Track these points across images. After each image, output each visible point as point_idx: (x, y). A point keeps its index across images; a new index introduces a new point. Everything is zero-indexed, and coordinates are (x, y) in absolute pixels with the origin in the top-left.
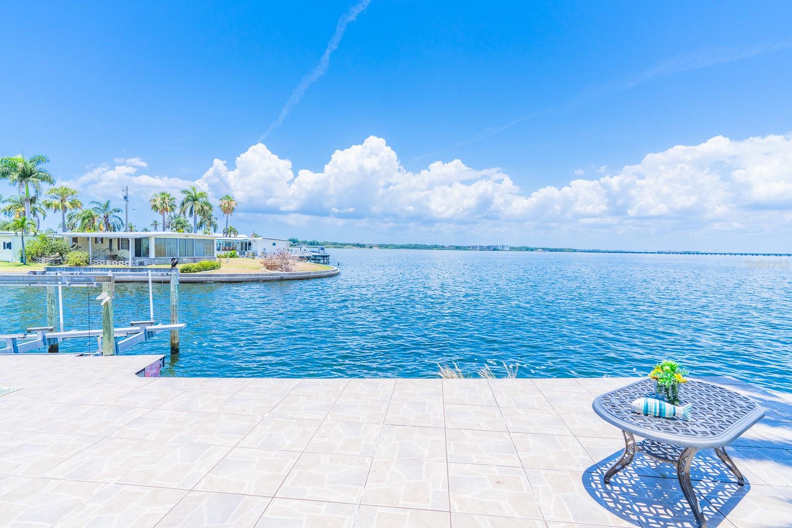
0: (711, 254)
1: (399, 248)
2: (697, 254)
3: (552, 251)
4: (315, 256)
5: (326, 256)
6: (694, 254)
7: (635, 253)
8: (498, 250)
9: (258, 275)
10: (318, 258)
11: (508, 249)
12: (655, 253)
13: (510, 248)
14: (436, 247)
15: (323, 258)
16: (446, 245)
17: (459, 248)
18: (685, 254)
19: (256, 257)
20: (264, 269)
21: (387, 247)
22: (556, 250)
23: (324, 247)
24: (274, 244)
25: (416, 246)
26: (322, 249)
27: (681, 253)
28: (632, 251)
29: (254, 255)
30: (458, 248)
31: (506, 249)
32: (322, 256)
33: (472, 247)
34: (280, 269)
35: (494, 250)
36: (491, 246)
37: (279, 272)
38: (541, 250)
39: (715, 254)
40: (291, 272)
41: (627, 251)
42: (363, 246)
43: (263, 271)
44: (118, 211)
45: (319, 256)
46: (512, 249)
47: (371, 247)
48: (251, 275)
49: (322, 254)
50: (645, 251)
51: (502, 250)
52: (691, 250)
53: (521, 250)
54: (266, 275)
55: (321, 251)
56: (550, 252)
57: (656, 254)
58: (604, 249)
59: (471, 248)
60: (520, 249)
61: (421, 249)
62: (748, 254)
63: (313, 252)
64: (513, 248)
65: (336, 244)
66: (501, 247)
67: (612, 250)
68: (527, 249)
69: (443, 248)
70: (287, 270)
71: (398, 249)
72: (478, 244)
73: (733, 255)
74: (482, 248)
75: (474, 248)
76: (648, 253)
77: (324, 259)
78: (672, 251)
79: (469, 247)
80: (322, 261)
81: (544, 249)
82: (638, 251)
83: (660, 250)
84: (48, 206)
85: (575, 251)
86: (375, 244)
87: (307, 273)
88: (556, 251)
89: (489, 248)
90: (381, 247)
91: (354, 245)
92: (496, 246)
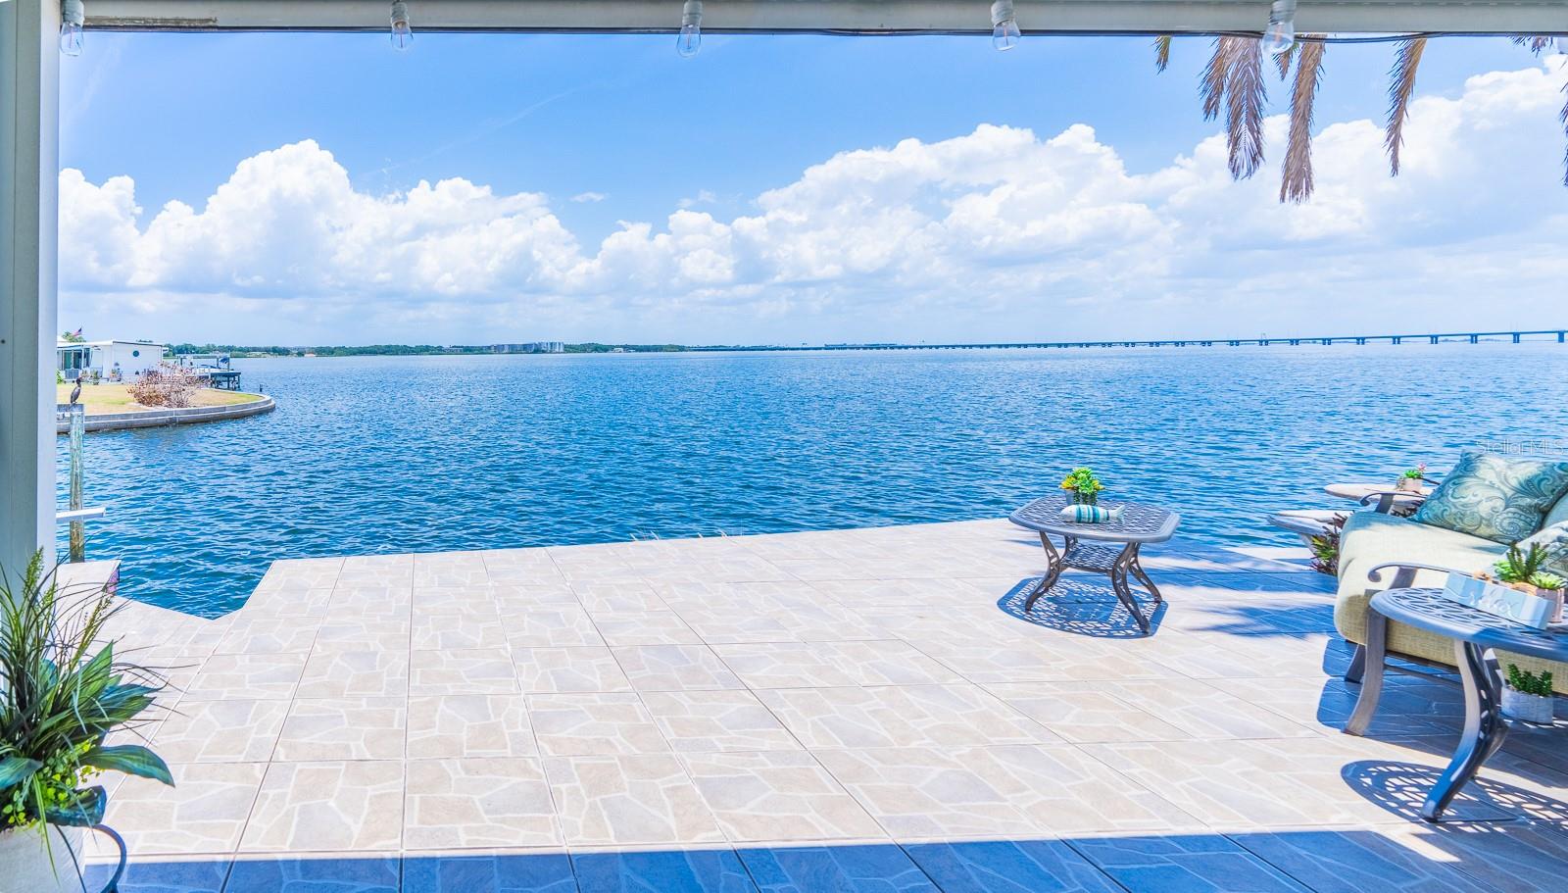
0: (915, 347)
1: (354, 354)
2: (892, 348)
3: (641, 351)
4: (213, 375)
5: (234, 375)
6: (886, 348)
7: (786, 349)
8: (544, 352)
9: (127, 416)
10: (219, 378)
11: (562, 350)
12: (820, 349)
13: (565, 346)
14: (426, 350)
15: (227, 379)
16: (446, 346)
17: (471, 351)
18: (871, 348)
19: (101, 381)
20: (136, 404)
21: (330, 352)
22: (647, 349)
23: (228, 355)
24: (136, 354)
26: (225, 360)
27: (865, 348)
28: (781, 346)
29: (97, 377)
30: (468, 350)
31: (557, 350)
32: (225, 375)
34: (165, 402)
35: (536, 352)
36: (531, 345)
37: (167, 409)
38: (622, 349)
39: (921, 347)
40: (189, 408)
42: (286, 352)
43: (133, 408)
45: (220, 375)
46: (569, 349)
47: (301, 354)
48: (114, 416)
49: (227, 371)
50: (804, 346)
51: (551, 352)
52: (882, 343)
53: (585, 351)
54: (143, 415)
55: (222, 365)
56: (638, 353)
57: (822, 350)
58: (732, 345)
59: (495, 350)
61: (398, 354)
63: (208, 366)
64: (570, 347)
65: (230, 349)
66: (549, 346)
67: (747, 347)
68: (598, 348)
69: (440, 351)
70: (180, 404)
71: (354, 357)
72: (508, 342)
73: (950, 348)
74: (513, 349)
75: (499, 349)
76: (808, 349)
77: (229, 381)
78: (850, 343)
79: (489, 348)
80: (225, 385)
81: (627, 348)
82: (791, 347)
83: (830, 343)
85: (682, 349)
87: (219, 409)
88: (649, 351)
89: (526, 349)
90: (321, 352)
91: (267, 351)
92: (540, 344)
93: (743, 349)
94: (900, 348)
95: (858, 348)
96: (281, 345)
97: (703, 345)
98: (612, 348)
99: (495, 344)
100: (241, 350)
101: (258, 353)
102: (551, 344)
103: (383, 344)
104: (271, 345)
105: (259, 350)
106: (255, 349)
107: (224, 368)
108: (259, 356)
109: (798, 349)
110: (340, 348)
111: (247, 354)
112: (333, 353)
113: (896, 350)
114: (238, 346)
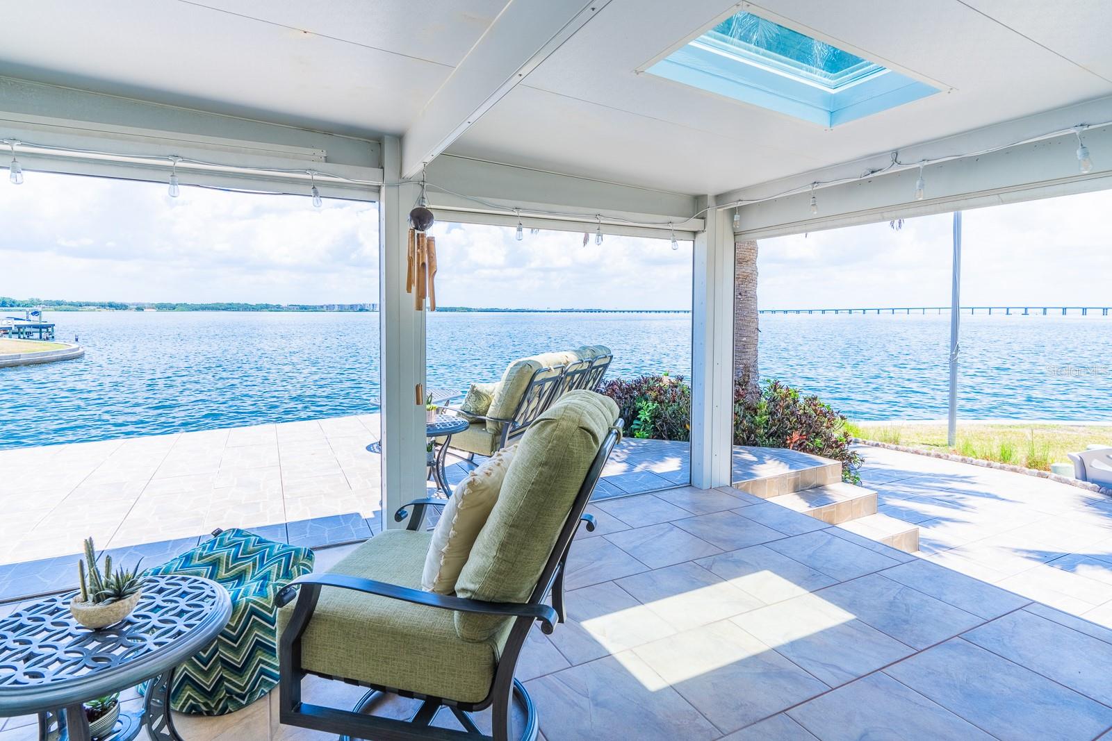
0: (612, 311)
1: (196, 310)
2: (599, 312)
3: (441, 311)
4: (19, 327)
5: (47, 327)
6: (595, 312)
7: (537, 311)
8: (367, 310)
10: (27, 330)
14: (267, 307)
15: (38, 330)
16: (284, 304)
17: (306, 309)
21: (173, 308)
23: (40, 309)
25: (229, 306)
26: (35, 313)
27: (584, 312)
30: (304, 308)
32: (35, 327)
33: (327, 307)
35: (361, 310)
36: (357, 305)
39: (615, 311)
42: (123, 307)
45: (30, 326)
47: (140, 309)
49: (38, 323)
51: (373, 311)
55: (31, 317)
56: (439, 312)
57: (560, 313)
59: (325, 309)
61: (238, 310)
63: (16, 319)
65: (59, 303)
66: (371, 306)
69: (278, 308)
72: (336, 303)
74: (342, 308)
75: (330, 308)
76: (551, 311)
77: (41, 332)
78: (575, 308)
79: (322, 307)
80: (36, 335)
85: (469, 310)
86: (149, 304)
88: (446, 311)
89: (352, 308)
90: (161, 307)
91: (103, 306)
92: (364, 305)
93: (510, 311)
94: (603, 312)
95: (580, 312)
96: (118, 301)
97: (484, 307)
99: (327, 303)
101: (92, 308)
102: (373, 305)
103: (225, 302)
104: (106, 300)
105: (94, 305)
106: (88, 304)
107: (35, 320)
108: (94, 310)
109: (544, 311)
110: (181, 305)
111: (80, 309)
112: (174, 309)
113: (601, 313)
114: (68, 300)
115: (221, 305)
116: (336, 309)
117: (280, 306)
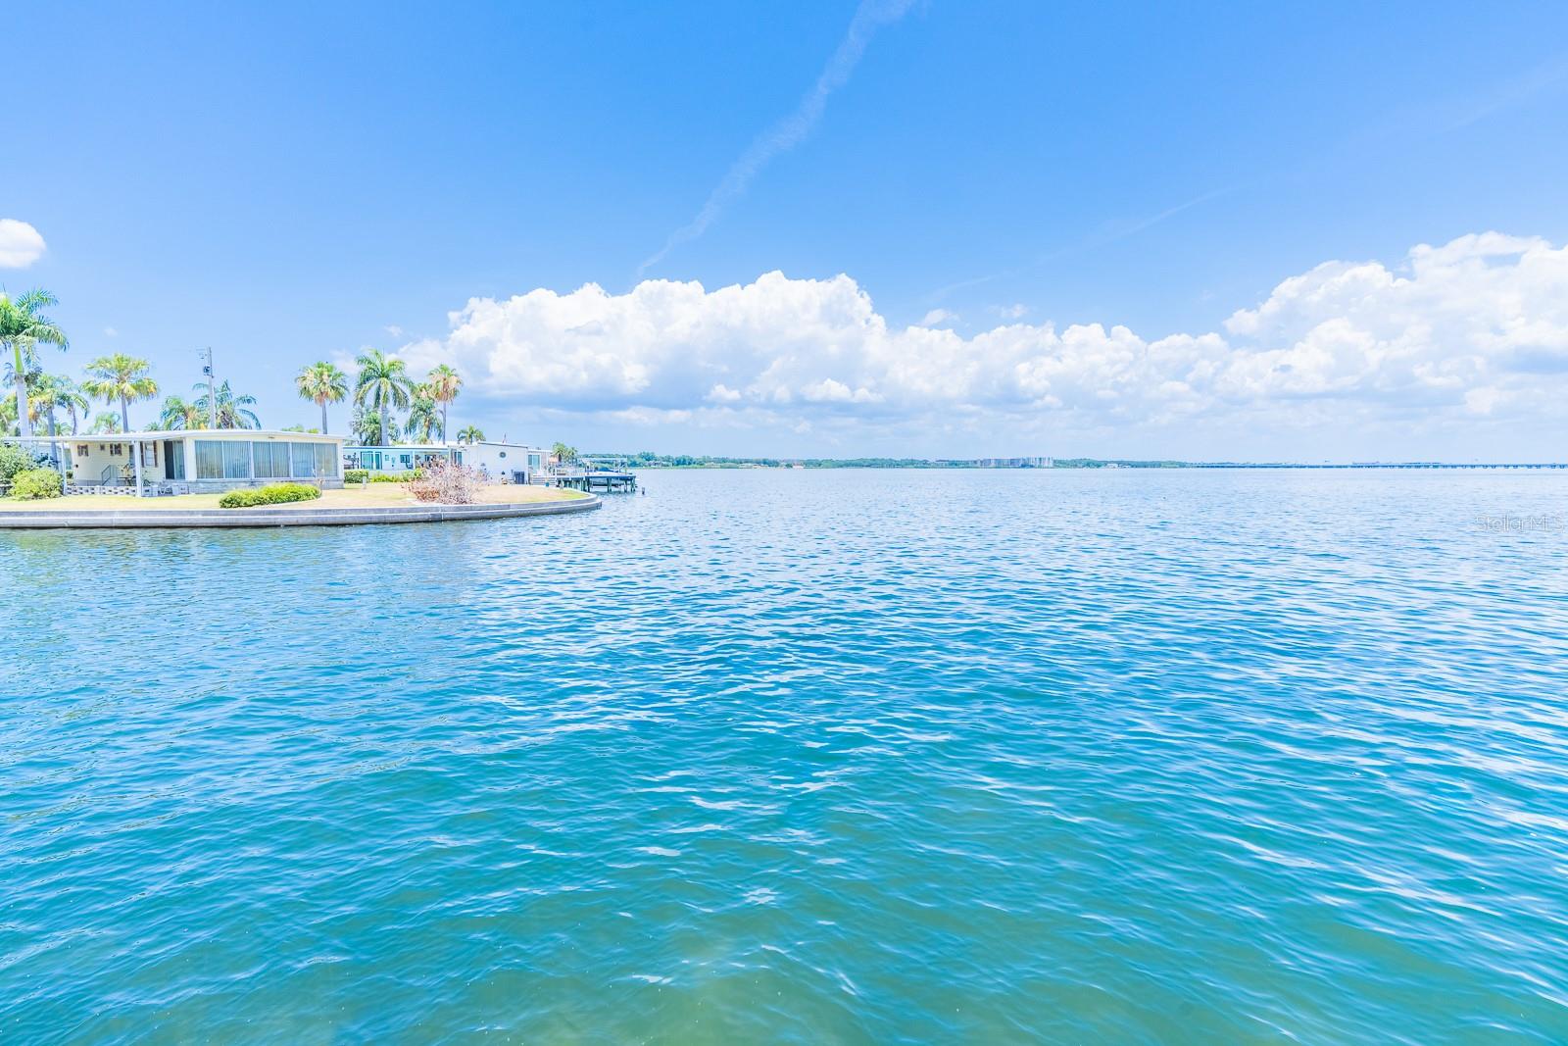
1: (841, 466)
2: (1435, 467)
3: (1136, 466)
7: (1304, 467)
8: (1032, 466)
11: (1051, 465)
13: (1055, 461)
14: (912, 463)
16: (932, 460)
17: (956, 465)
25: (873, 462)
27: (1401, 467)
30: (954, 464)
31: (1046, 465)
33: (981, 462)
35: (1023, 466)
36: (1019, 460)
38: (1116, 465)
41: (1289, 464)
42: (775, 464)
44: (249, 401)
46: (1058, 464)
47: (789, 466)
51: (1039, 467)
52: (1423, 460)
53: (1076, 466)
56: (1133, 468)
57: (1349, 468)
58: (1241, 462)
59: (979, 464)
60: (1074, 464)
61: (882, 467)
62: (1544, 465)
64: (1060, 462)
65: (724, 460)
66: (1038, 461)
67: (1257, 463)
68: (1089, 464)
69: (925, 464)
71: (841, 469)
72: (993, 456)
73: (1511, 468)
74: (1000, 464)
75: (985, 463)
76: (1332, 467)
79: (975, 462)
81: (1121, 464)
83: (1359, 461)
84: (94, 391)
85: (1183, 466)
86: (798, 461)
88: (1145, 466)
89: (1013, 463)
90: (808, 464)
91: (758, 463)
92: (1028, 459)
96: (771, 458)
98: (1106, 463)
99: (981, 458)
100: (734, 461)
101: (750, 464)
102: (1041, 460)
103: (869, 457)
104: (761, 457)
105: (751, 462)
106: (747, 461)
108: (751, 468)
109: (1318, 467)
110: (827, 461)
112: (820, 465)
114: (731, 458)
115: (865, 460)
116: (993, 464)
117: (926, 461)
